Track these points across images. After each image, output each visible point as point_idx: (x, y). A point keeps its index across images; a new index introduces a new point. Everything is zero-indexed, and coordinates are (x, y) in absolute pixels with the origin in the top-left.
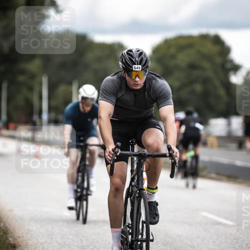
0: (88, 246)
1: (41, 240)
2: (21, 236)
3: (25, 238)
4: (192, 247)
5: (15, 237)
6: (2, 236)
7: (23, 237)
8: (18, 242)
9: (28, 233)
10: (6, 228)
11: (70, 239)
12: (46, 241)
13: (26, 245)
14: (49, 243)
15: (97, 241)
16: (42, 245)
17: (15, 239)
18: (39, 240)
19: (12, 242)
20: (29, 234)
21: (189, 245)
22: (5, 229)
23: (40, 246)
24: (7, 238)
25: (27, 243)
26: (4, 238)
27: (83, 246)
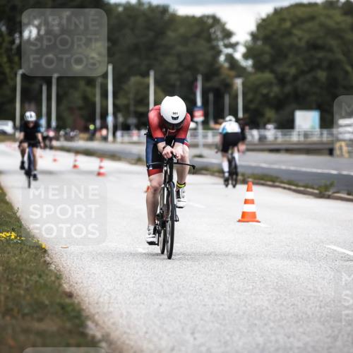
0: (172, 294)
1: (106, 286)
2: (80, 281)
3: (85, 285)
4: (314, 292)
5: (71, 283)
6: (54, 282)
7: (82, 282)
8: (75, 290)
9: (89, 278)
10: (59, 271)
11: (146, 285)
12: (114, 288)
13: (87, 294)
14: (117, 290)
15: (183, 287)
16: (108, 293)
17: (71, 286)
18: (104, 286)
19: (68, 290)
20: (91, 279)
21: (310, 290)
22: (58, 273)
23: (105, 295)
24: (60, 285)
25: (88, 290)
26: (57, 284)
27: (164, 294)
